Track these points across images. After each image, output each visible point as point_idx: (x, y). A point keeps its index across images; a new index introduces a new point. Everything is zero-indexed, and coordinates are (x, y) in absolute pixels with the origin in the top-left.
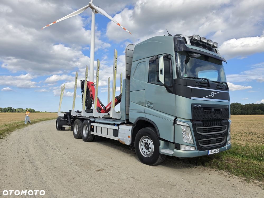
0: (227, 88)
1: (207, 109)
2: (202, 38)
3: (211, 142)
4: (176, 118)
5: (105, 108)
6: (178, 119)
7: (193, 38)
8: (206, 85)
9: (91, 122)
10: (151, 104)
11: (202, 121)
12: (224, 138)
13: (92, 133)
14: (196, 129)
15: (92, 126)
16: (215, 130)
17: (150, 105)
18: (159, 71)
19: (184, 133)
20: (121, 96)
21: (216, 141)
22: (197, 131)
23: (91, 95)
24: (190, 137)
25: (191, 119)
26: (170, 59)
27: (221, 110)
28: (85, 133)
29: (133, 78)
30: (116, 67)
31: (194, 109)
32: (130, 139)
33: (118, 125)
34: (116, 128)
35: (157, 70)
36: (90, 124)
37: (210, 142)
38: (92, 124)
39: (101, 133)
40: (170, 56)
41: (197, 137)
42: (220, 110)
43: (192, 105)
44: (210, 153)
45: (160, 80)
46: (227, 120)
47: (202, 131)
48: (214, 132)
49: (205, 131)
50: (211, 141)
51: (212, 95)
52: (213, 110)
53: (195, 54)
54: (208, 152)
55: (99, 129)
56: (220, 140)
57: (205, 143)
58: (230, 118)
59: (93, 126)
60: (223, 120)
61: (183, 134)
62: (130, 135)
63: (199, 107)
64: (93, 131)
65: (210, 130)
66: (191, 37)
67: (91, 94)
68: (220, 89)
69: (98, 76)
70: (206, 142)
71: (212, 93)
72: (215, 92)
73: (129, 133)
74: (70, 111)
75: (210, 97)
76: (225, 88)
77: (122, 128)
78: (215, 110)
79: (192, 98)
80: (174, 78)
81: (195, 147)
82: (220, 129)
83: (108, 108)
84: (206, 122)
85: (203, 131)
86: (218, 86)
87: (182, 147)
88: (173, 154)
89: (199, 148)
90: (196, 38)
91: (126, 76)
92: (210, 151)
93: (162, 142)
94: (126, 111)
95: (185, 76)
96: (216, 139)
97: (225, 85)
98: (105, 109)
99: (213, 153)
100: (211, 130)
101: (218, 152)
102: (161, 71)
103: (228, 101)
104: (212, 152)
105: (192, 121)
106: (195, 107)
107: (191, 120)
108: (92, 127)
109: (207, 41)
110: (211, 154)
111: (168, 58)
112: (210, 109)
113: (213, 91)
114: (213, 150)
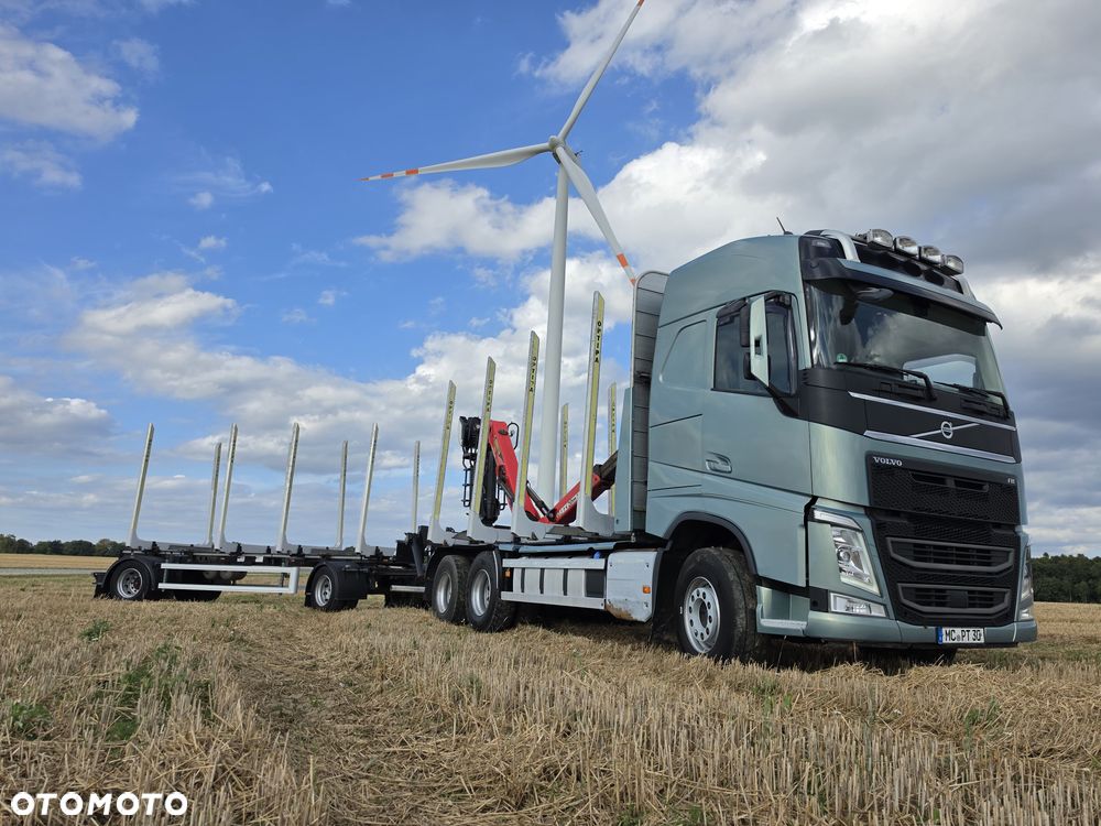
0: (1005, 414)
1: (926, 476)
2: (901, 240)
3: (948, 600)
4: (815, 499)
5: (554, 511)
6: (819, 503)
7: (868, 241)
8: (920, 393)
9: (504, 555)
10: (724, 459)
11: (911, 517)
12: (1005, 593)
13: (506, 596)
14: (885, 542)
15: (505, 569)
16: (963, 556)
17: (721, 465)
18: (749, 346)
19: (841, 554)
20: (613, 460)
21: (970, 598)
22: (891, 550)
23: (497, 469)
24: (867, 570)
25: (867, 504)
26: (789, 307)
27: (986, 487)
28: (478, 602)
29: (661, 379)
30: (597, 352)
31: (878, 473)
32: (649, 598)
33: (605, 554)
34: (597, 563)
35: (744, 343)
36: (500, 563)
37: (944, 597)
38: (507, 563)
39: (542, 592)
40: (787, 298)
41: (891, 571)
42: (980, 487)
43: (869, 457)
44: (945, 640)
45: (754, 371)
46: (1012, 527)
47: (912, 553)
48: (958, 563)
49: (920, 553)
50: (948, 593)
51: (948, 430)
52: (950, 483)
53: (874, 290)
54: (938, 634)
55: (532, 578)
56: (988, 600)
57: (923, 597)
58: (1025, 523)
59: (512, 570)
60: (998, 526)
61: (839, 558)
62: (649, 583)
63: (896, 467)
64: (510, 589)
65: (942, 555)
66: (861, 239)
67: (501, 467)
68: (979, 414)
69: (531, 390)
70: (929, 597)
71: (946, 426)
72: (956, 422)
73: (647, 578)
74: (424, 530)
75: (939, 439)
76: (995, 412)
77: (619, 561)
78: (957, 483)
79: (867, 433)
80: (801, 368)
81: (885, 606)
82: (985, 559)
83: (562, 511)
84: (923, 523)
85: (915, 552)
86: (966, 401)
87: (838, 603)
88: (804, 627)
89: (901, 612)
90: (879, 240)
91: (635, 376)
92: (944, 630)
93: (764, 592)
94: (635, 498)
95: (841, 361)
96: (970, 592)
97: (999, 401)
98: (552, 515)
99: (956, 641)
100: (947, 555)
101: (977, 641)
102: (758, 343)
103: (1011, 460)
104: (954, 635)
105: (869, 511)
106: (879, 465)
107: (865, 507)
108: (508, 574)
109: (920, 248)
110: (948, 641)
111: (779, 304)
112: (942, 481)
113: (949, 419)
114: (958, 631)
